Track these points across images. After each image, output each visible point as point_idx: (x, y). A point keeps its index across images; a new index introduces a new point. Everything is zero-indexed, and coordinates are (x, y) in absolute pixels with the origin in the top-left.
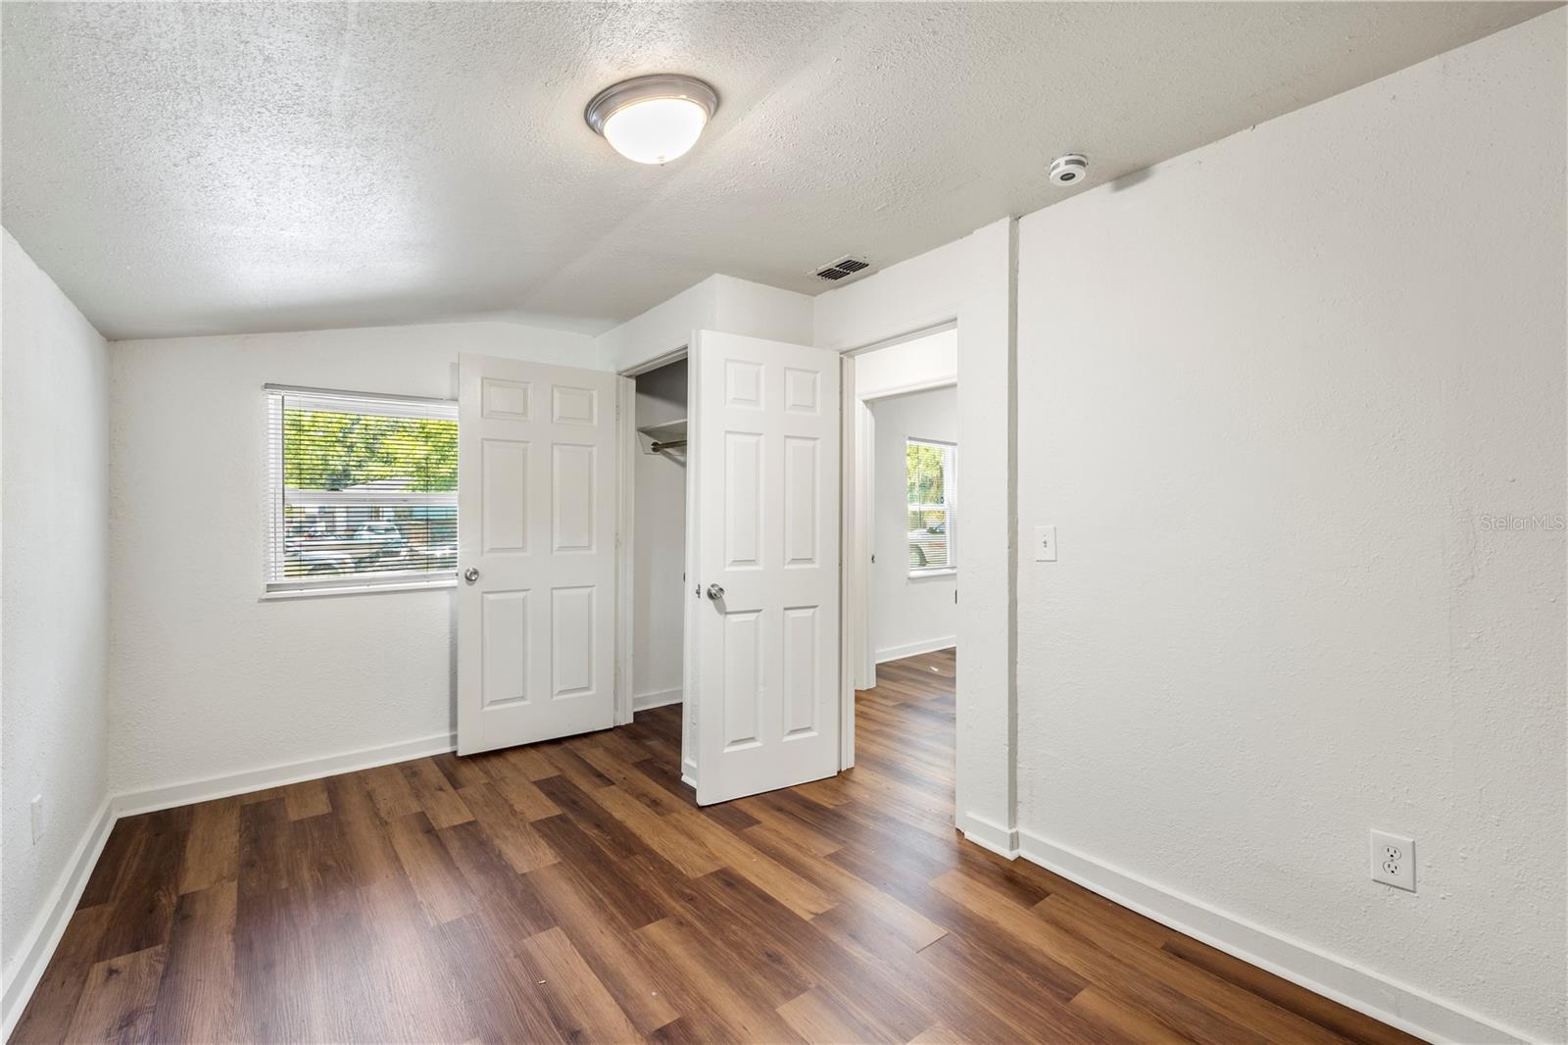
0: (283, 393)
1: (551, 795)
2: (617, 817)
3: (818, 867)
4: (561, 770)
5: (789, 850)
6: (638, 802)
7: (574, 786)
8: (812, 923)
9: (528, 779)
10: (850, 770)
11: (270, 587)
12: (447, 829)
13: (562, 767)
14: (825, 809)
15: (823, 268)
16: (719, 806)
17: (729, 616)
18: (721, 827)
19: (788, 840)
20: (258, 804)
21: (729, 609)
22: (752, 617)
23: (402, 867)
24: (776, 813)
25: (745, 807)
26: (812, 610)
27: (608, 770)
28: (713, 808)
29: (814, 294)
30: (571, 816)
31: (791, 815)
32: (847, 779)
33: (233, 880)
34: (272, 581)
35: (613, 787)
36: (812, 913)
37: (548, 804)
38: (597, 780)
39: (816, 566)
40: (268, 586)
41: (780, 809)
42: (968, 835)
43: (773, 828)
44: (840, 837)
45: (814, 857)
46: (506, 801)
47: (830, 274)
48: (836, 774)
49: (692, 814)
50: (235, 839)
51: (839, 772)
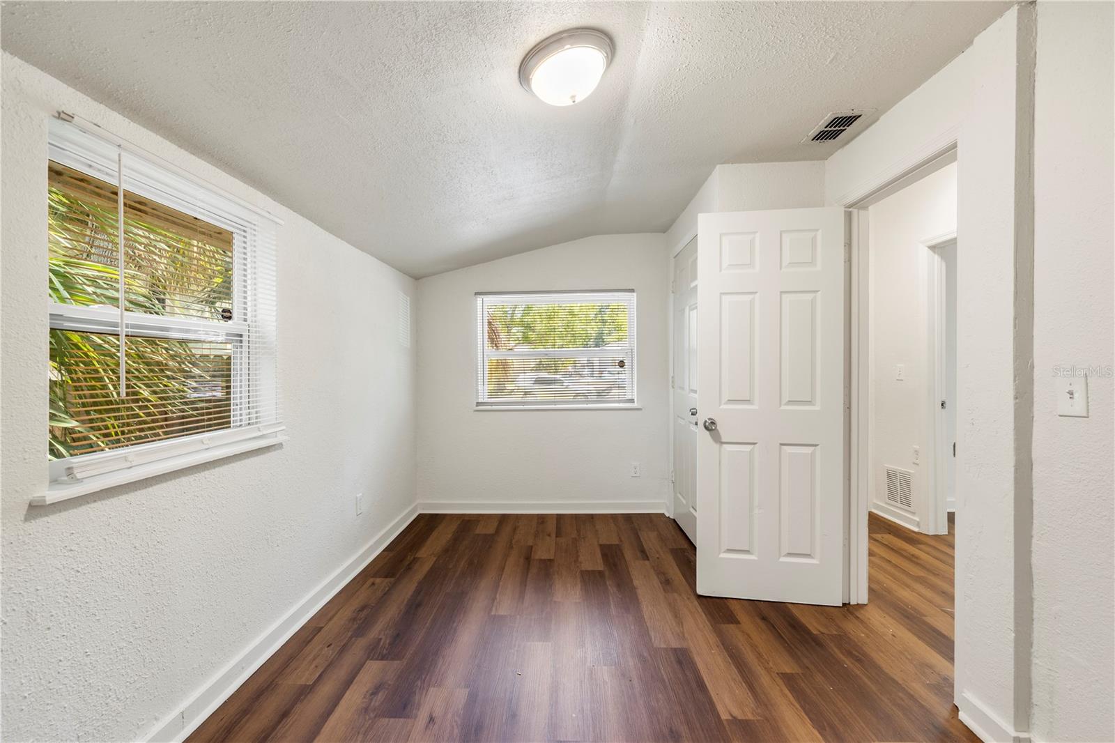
0: (483, 296)
1: (604, 556)
2: (635, 584)
3: (765, 679)
4: (621, 541)
5: (750, 657)
6: (656, 577)
7: (623, 554)
8: (725, 722)
9: (598, 542)
10: (860, 606)
11: (478, 404)
12: (537, 560)
13: (623, 539)
14: (809, 632)
15: (814, 131)
16: (714, 599)
17: (725, 446)
18: (704, 616)
19: (754, 648)
20: (469, 521)
21: (723, 440)
22: (749, 448)
23: (502, 575)
24: (758, 621)
25: (736, 608)
26: (813, 448)
27: (650, 549)
28: (708, 599)
29: (824, 158)
30: (607, 573)
31: (772, 627)
32: (852, 614)
33: (435, 557)
34: (480, 400)
35: (647, 562)
36: (732, 716)
37: (598, 561)
38: (639, 554)
39: (817, 408)
40: (477, 403)
41: (764, 619)
42: (962, 716)
43: (749, 632)
44: (805, 661)
45: (768, 670)
46: (577, 552)
47: (823, 136)
48: (841, 605)
49: (688, 599)
50: (450, 536)
51: (844, 605)
